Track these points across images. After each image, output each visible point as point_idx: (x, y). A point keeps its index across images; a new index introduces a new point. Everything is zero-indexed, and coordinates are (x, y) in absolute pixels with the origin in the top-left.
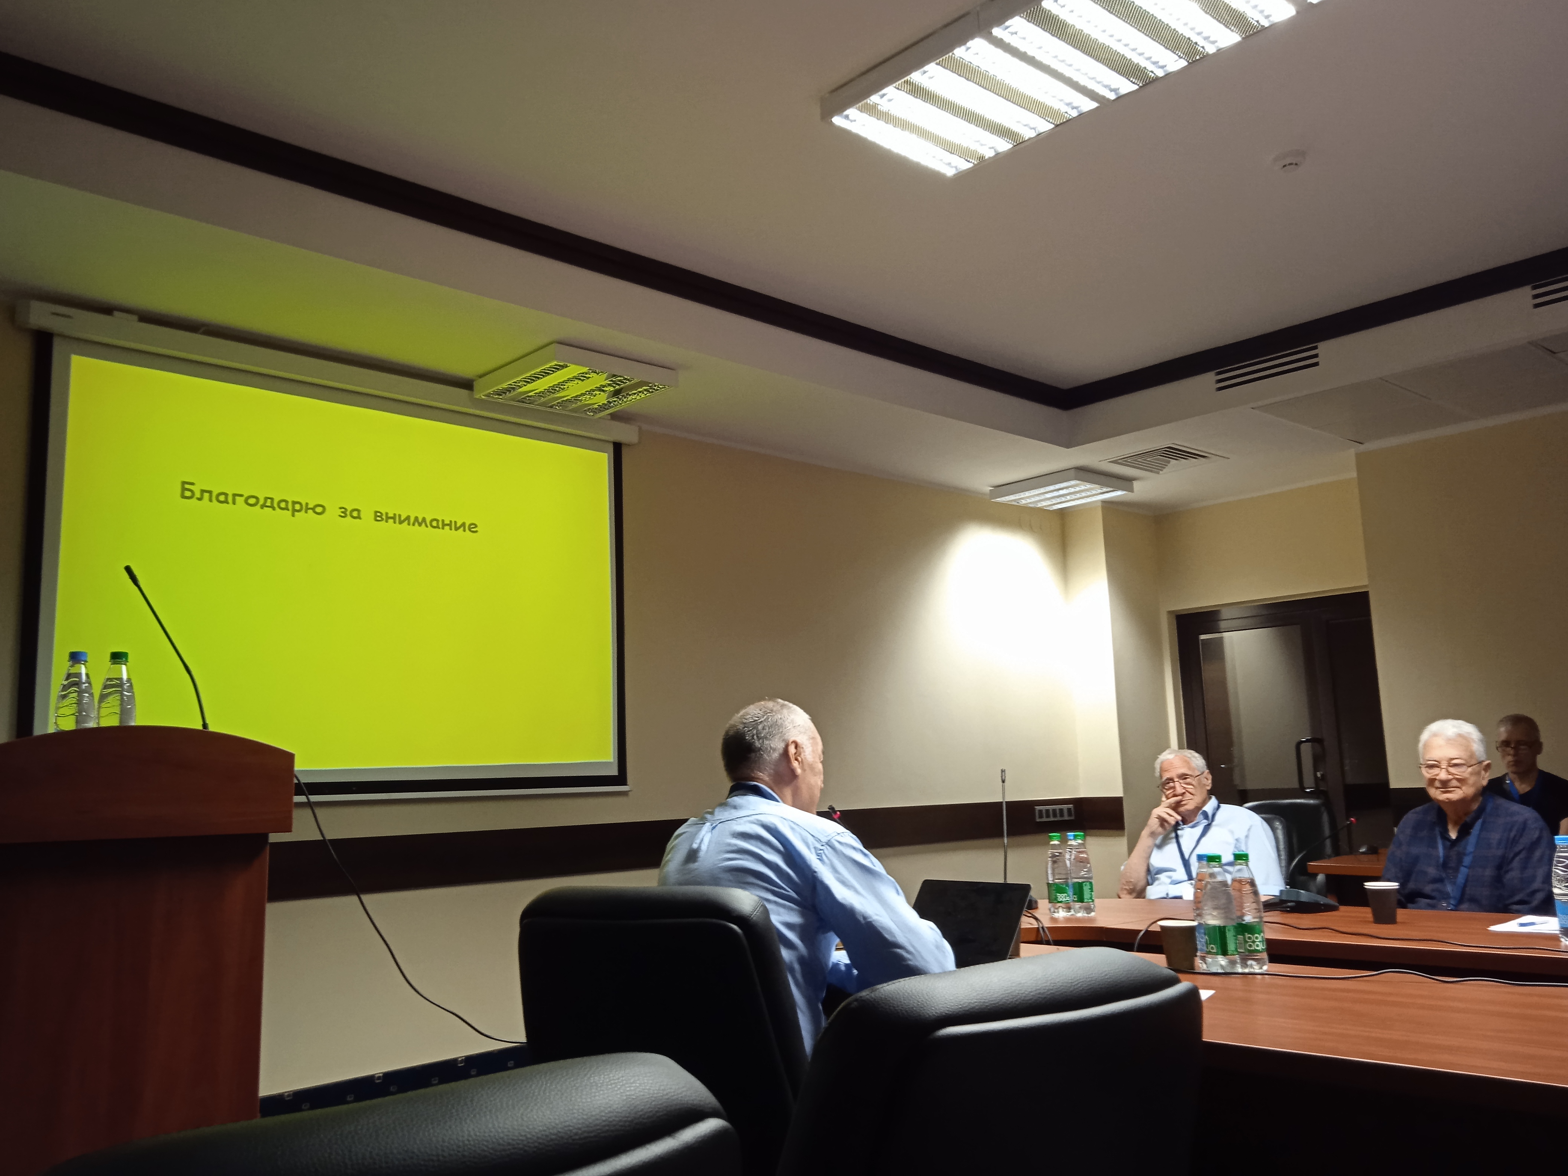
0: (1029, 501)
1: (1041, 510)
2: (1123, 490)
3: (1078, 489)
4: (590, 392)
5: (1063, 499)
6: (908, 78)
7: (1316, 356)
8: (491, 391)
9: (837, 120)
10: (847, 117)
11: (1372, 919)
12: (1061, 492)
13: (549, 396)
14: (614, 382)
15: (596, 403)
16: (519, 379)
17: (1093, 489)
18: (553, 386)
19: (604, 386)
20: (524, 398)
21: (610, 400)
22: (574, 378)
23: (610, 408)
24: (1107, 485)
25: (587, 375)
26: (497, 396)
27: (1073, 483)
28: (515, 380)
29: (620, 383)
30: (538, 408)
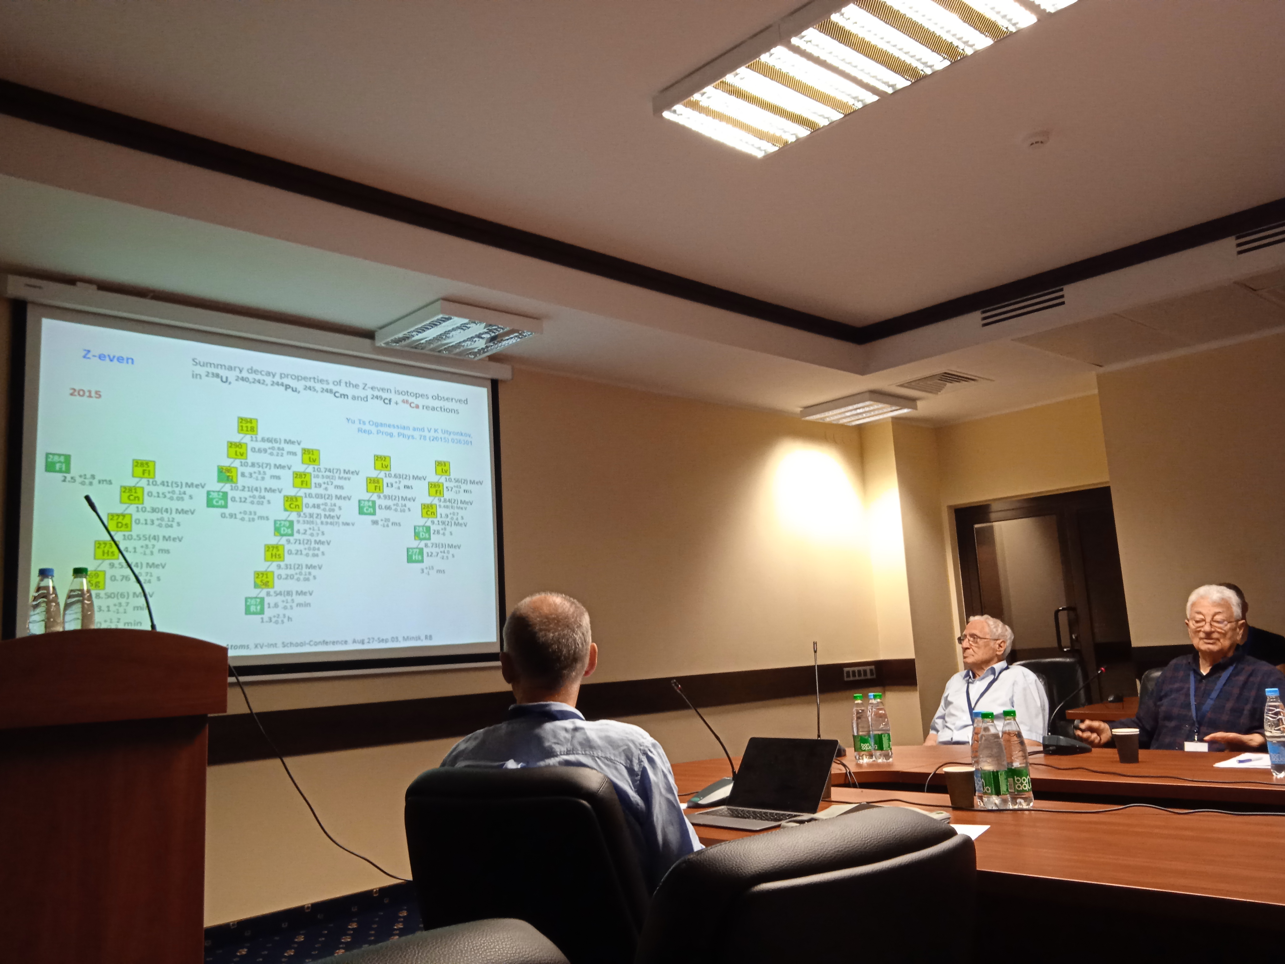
0: (832, 418)
1: (843, 426)
2: (909, 408)
3: (872, 408)
4: (471, 339)
5: (860, 416)
6: (724, 79)
7: (1062, 296)
8: (389, 340)
9: (666, 115)
10: (675, 112)
11: (1118, 759)
12: (859, 411)
13: (437, 343)
14: (490, 330)
15: (476, 348)
16: (412, 329)
17: (884, 408)
18: (441, 335)
19: (483, 334)
20: (417, 345)
21: (488, 344)
22: (458, 328)
23: (487, 351)
24: (897, 406)
25: (468, 326)
26: (394, 344)
27: (868, 403)
28: (409, 331)
29: (495, 331)
30: (428, 352)
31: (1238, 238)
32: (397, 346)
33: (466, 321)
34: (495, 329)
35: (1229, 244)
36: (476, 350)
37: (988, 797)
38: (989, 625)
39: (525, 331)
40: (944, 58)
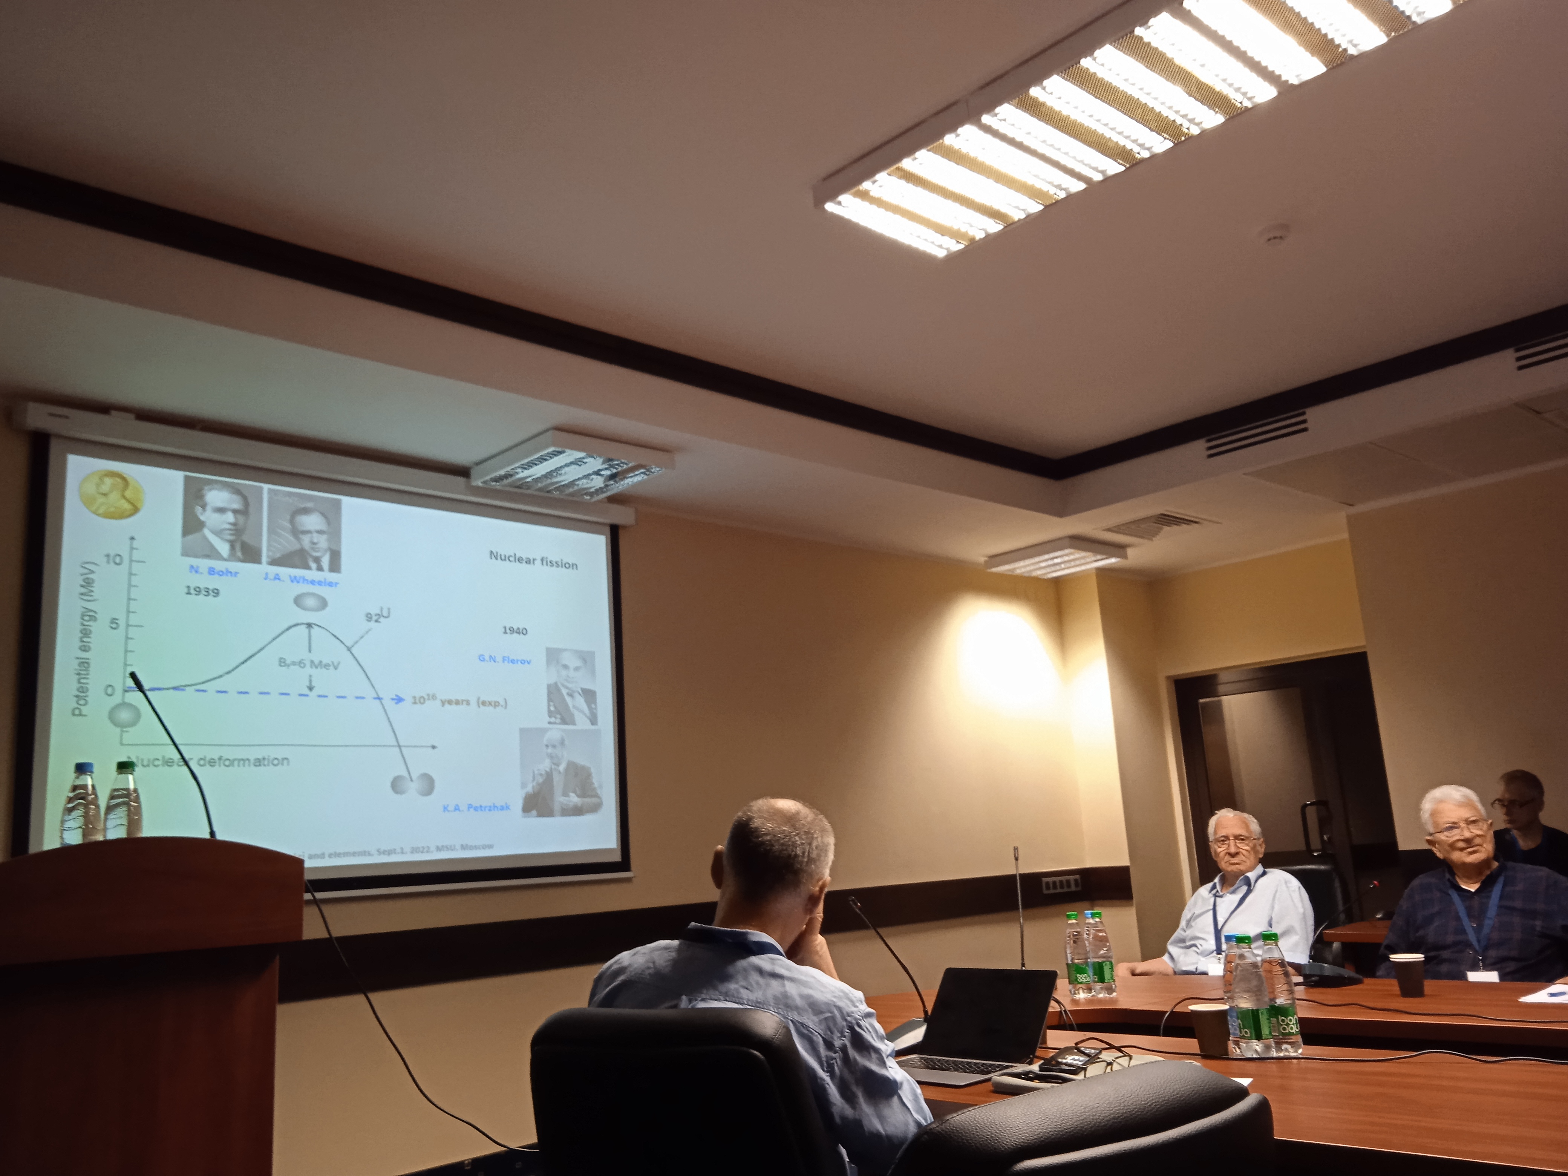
0: (1023, 570)
1: (1037, 579)
2: (1117, 557)
3: (1072, 557)
4: (587, 476)
5: (1058, 567)
6: (900, 165)
7: (1304, 421)
8: (488, 478)
9: (830, 207)
10: (839, 203)
11: (1399, 992)
12: (1056, 561)
13: (546, 481)
14: (611, 466)
15: (594, 487)
16: (517, 465)
17: (1087, 557)
18: (551, 471)
19: (601, 470)
20: (521, 484)
21: (608, 483)
22: (572, 463)
23: (607, 491)
24: (1101, 553)
25: (585, 460)
26: (494, 483)
27: (1067, 551)
28: (513, 467)
29: (617, 467)
30: (535, 493)
31: (1517, 350)
32: (497, 485)
33: (581, 455)
34: (617, 465)
35: (1507, 359)
36: (593, 490)
39: (653, 467)
40: (1166, 139)
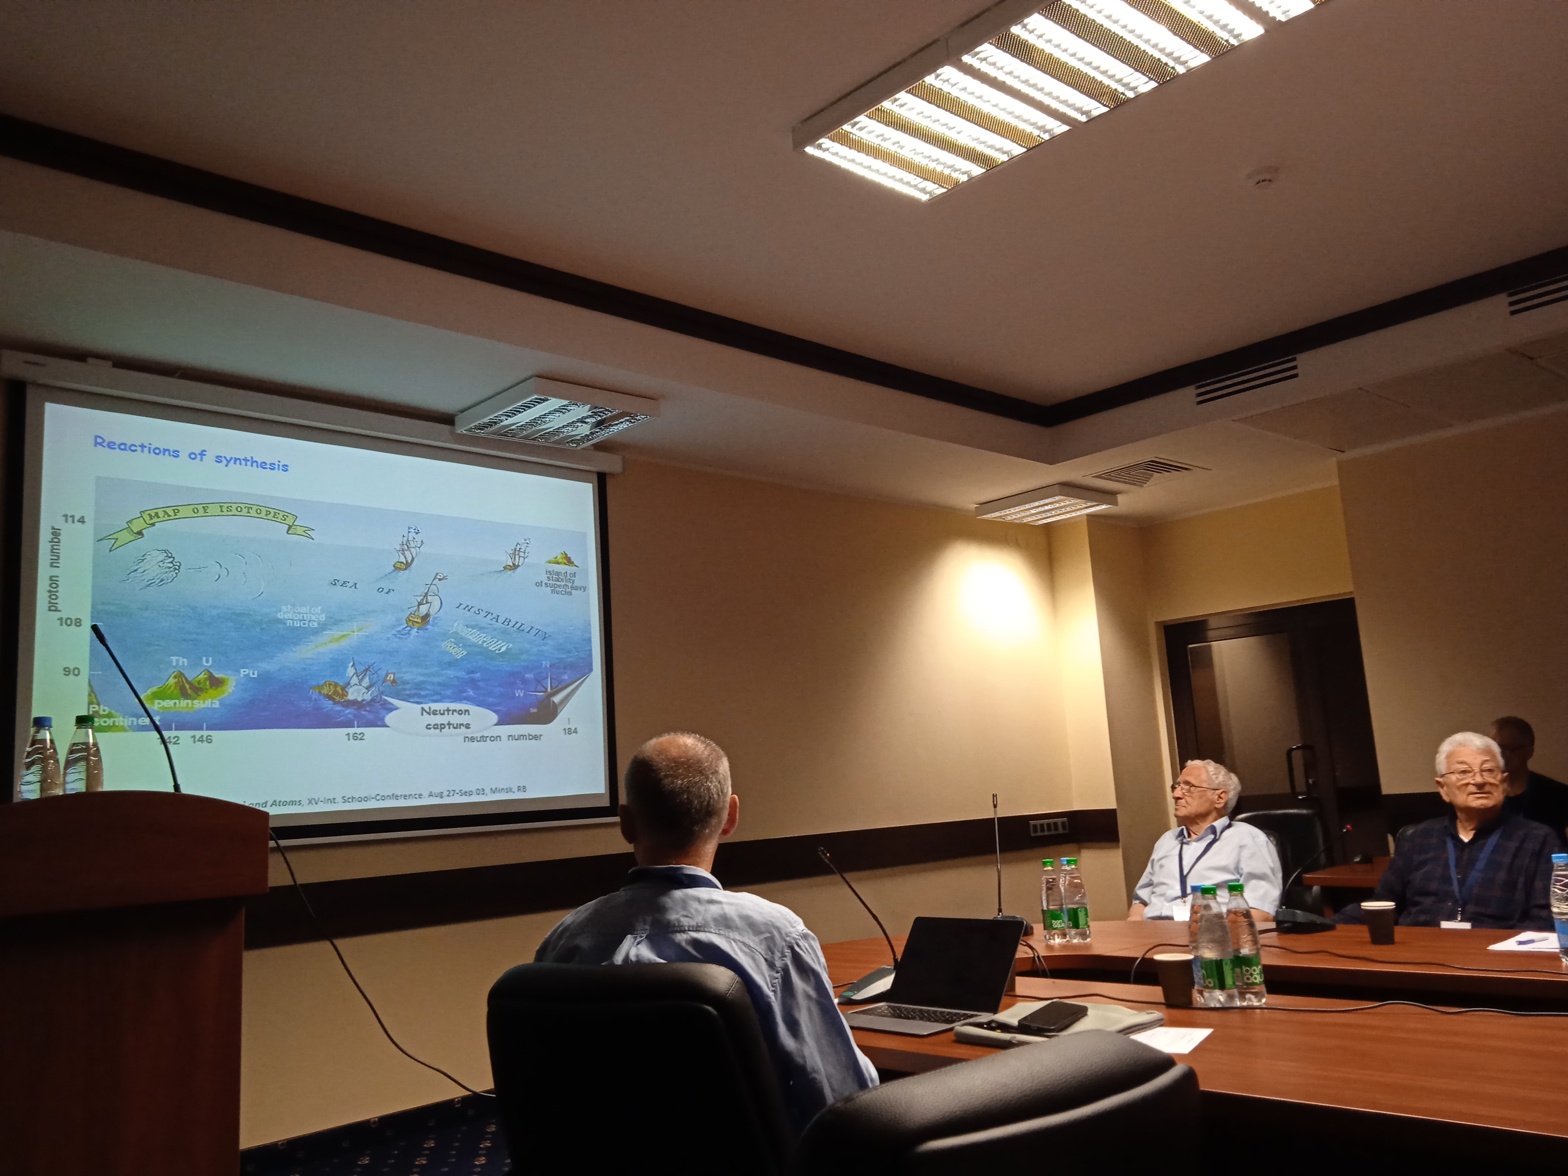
0: (1014, 517)
1: (1027, 525)
2: (1107, 503)
3: (1063, 504)
4: (572, 424)
5: (1048, 514)
6: (879, 106)
7: (1295, 367)
8: (472, 425)
9: (809, 150)
10: (819, 147)
12: (1046, 508)
13: (530, 429)
14: (596, 414)
15: (579, 434)
16: (501, 413)
17: (1077, 504)
18: (535, 419)
19: (586, 418)
20: (506, 432)
21: (593, 431)
22: (556, 410)
23: (593, 439)
24: (1092, 500)
25: (569, 408)
26: (479, 431)
27: (1057, 498)
28: (497, 414)
29: (601, 414)
30: (521, 441)
31: (1510, 295)
32: (481, 433)
33: (566, 402)
34: (601, 412)
35: (1500, 303)
36: (579, 438)
37: (1209, 992)
38: (1207, 771)
39: (638, 414)
40: (1151, 79)
